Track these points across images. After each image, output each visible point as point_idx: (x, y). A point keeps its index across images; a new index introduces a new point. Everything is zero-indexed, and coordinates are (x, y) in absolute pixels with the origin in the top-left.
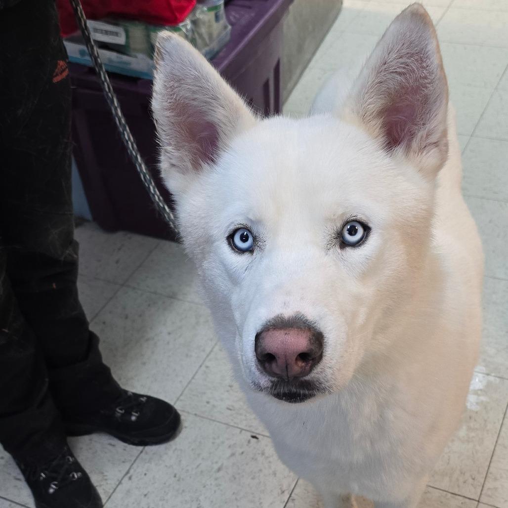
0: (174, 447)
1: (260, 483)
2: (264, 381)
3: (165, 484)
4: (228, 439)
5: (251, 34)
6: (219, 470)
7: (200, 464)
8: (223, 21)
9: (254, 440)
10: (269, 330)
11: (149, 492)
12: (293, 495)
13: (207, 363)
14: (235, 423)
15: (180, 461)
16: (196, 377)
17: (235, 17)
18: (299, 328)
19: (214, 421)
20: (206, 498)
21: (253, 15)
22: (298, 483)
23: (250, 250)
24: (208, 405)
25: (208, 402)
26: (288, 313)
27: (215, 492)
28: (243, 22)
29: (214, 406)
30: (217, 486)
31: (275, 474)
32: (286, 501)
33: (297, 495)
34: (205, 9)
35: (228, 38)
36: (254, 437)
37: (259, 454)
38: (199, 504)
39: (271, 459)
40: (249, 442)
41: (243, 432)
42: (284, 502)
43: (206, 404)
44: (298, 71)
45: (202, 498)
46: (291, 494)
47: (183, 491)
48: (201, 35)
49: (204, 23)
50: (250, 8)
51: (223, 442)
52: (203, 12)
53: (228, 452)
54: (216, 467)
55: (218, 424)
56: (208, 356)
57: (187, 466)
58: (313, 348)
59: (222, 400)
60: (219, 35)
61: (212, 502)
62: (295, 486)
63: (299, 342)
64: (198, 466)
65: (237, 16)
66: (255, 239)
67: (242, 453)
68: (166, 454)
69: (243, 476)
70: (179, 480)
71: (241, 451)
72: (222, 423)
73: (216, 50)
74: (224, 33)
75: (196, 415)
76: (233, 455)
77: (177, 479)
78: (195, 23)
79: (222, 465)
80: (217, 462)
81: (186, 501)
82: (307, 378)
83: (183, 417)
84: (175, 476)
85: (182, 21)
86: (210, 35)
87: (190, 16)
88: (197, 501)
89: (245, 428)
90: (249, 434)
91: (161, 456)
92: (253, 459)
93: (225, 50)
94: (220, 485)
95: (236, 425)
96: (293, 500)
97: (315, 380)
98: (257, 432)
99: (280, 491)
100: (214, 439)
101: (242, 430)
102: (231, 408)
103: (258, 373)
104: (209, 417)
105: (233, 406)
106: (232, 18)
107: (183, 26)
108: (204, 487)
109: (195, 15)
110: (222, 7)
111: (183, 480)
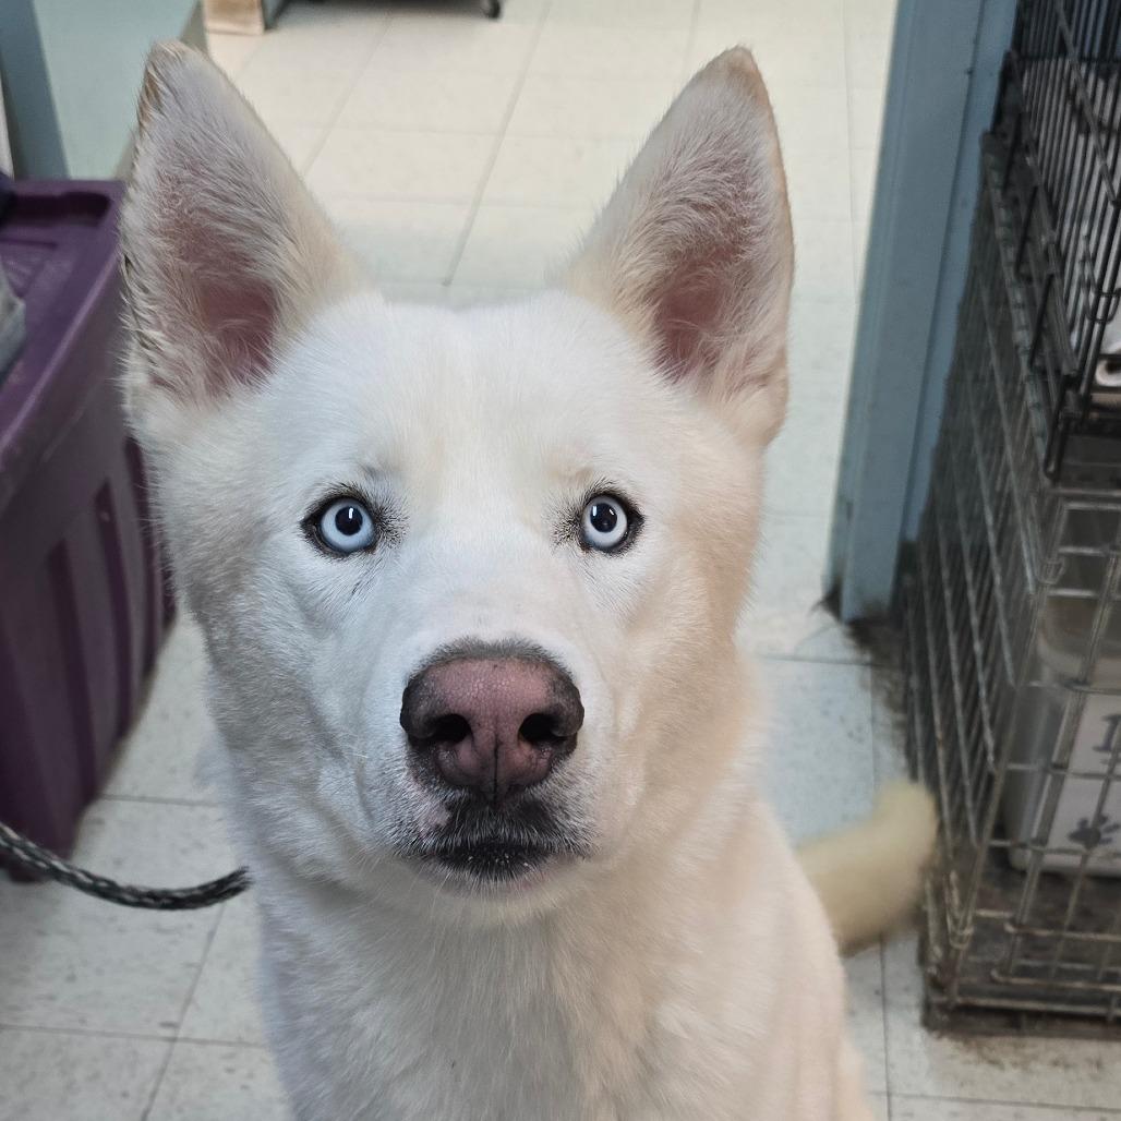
2: (431, 807)
10: (447, 662)
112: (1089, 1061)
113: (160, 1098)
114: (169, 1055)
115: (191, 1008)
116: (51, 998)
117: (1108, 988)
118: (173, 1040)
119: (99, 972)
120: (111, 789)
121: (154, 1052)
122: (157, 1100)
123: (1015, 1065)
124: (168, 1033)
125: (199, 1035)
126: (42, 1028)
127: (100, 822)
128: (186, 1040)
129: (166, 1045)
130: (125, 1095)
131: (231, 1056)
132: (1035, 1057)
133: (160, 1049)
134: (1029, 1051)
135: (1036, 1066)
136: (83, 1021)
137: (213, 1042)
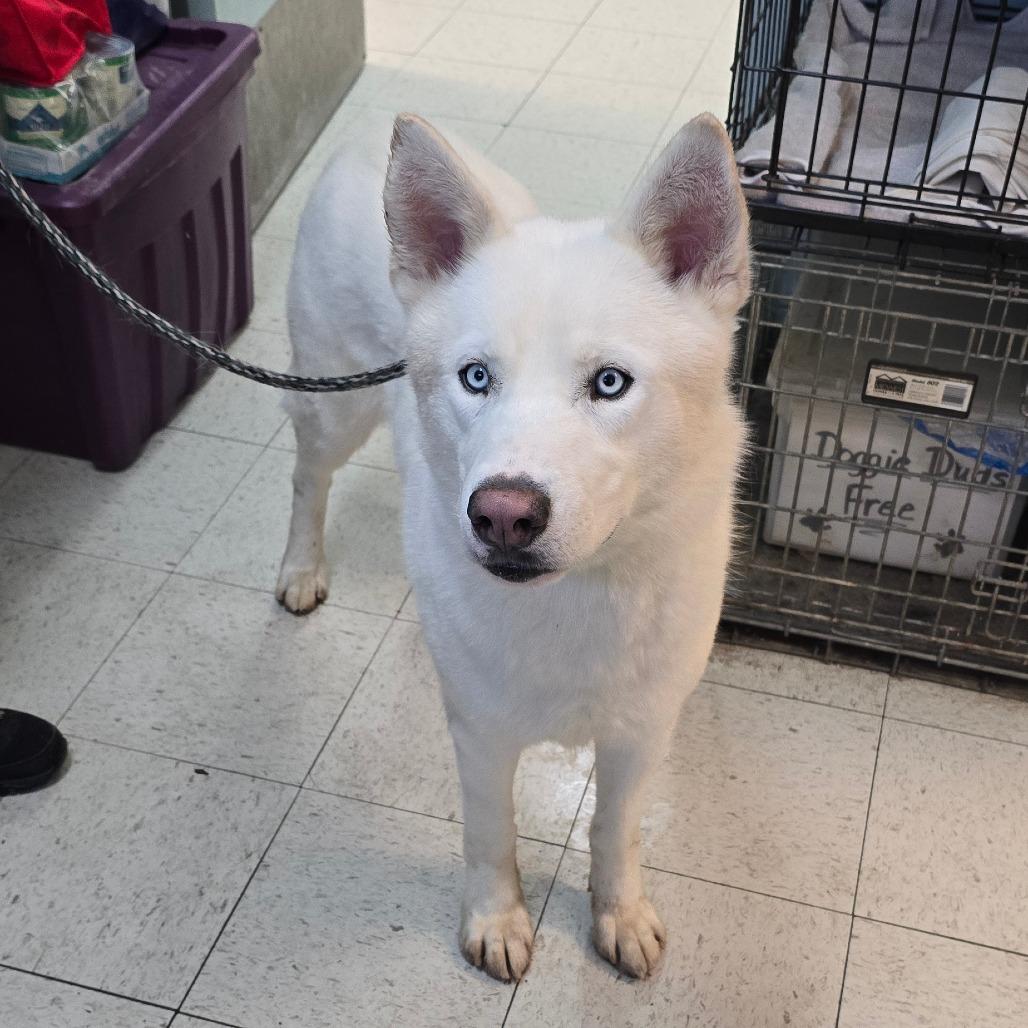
0: (55, 796)
1: (210, 843)
2: (482, 549)
3: (39, 855)
4: (153, 777)
5: (185, 105)
6: (137, 827)
7: (102, 821)
8: (135, 81)
9: (201, 776)
10: (486, 489)
11: (9, 870)
12: (266, 859)
13: (118, 656)
14: (167, 751)
15: (66, 818)
16: (98, 678)
17: (157, 75)
18: (521, 490)
19: (129, 749)
20: (113, 873)
21: (189, 72)
22: (276, 839)
23: (484, 391)
24: (118, 725)
25: (118, 720)
26: (511, 473)
27: (130, 862)
28: (172, 84)
29: (129, 726)
30: (133, 853)
31: (235, 828)
32: (253, 869)
33: (273, 858)
34: (102, 61)
35: (144, 110)
36: (199, 772)
37: (208, 798)
38: (101, 884)
39: (229, 805)
40: (191, 780)
41: (181, 764)
42: (250, 870)
43: (114, 722)
44: (284, 171)
45: (105, 873)
46: (263, 858)
47: (72, 865)
48: (94, 104)
49: (100, 85)
50: (184, 61)
51: (144, 783)
52: (98, 66)
53: (155, 798)
54: (131, 823)
55: (136, 753)
56: (117, 644)
57: (80, 824)
58: (535, 513)
59: (144, 715)
60: (128, 104)
61: (124, 878)
62: (270, 845)
63: (519, 506)
64: (98, 825)
65: (163, 74)
66: (490, 378)
67: (179, 798)
68: (42, 807)
69: (179, 835)
70: (65, 848)
71: (177, 795)
72: (143, 752)
73: (122, 129)
74: (136, 102)
75: (95, 741)
76: (162, 802)
77: (61, 845)
78: (83, 83)
79: (143, 819)
80: (133, 816)
81: (77, 880)
82: (528, 550)
83: (72, 745)
84: (58, 842)
85: (61, 79)
86: (112, 105)
87: (76, 72)
88: (97, 879)
89: (183, 758)
90: (192, 768)
91: (31, 812)
92: (197, 806)
93: (138, 128)
94: (138, 852)
95: (168, 755)
96: (267, 866)
97: (538, 553)
98: (204, 763)
99: (243, 854)
100: (128, 778)
101: (178, 761)
102: (162, 728)
103: (473, 540)
104: (121, 744)
105: (163, 724)
106: (152, 77)
107: (62, 88)
108: (110, 856)
109: (83, 70)
110: (132, 59)
111: (72, 847)
112: (774, 665)
113: (154, 604)
114: (167, 580)
115: (188, 557)
116: (102, 539)
117: (783, 610)
118: (172, 572)
119: (136, 528)
120: (172, 424)
121: (157, 578)
122: (151, 605)
123: (721, 661)
124: (170, 568)
125: (188, 573)
126: (91, 555)
127: (162, 442)
128: (180, 574)
129: (167, 575)
130: (133, 599)
131: (206, 586)
132: (737, 658)
133: (163, 576)
134: (734, 654)
135: (736, 664)
136: (117, 555)
137: (196, 577)
